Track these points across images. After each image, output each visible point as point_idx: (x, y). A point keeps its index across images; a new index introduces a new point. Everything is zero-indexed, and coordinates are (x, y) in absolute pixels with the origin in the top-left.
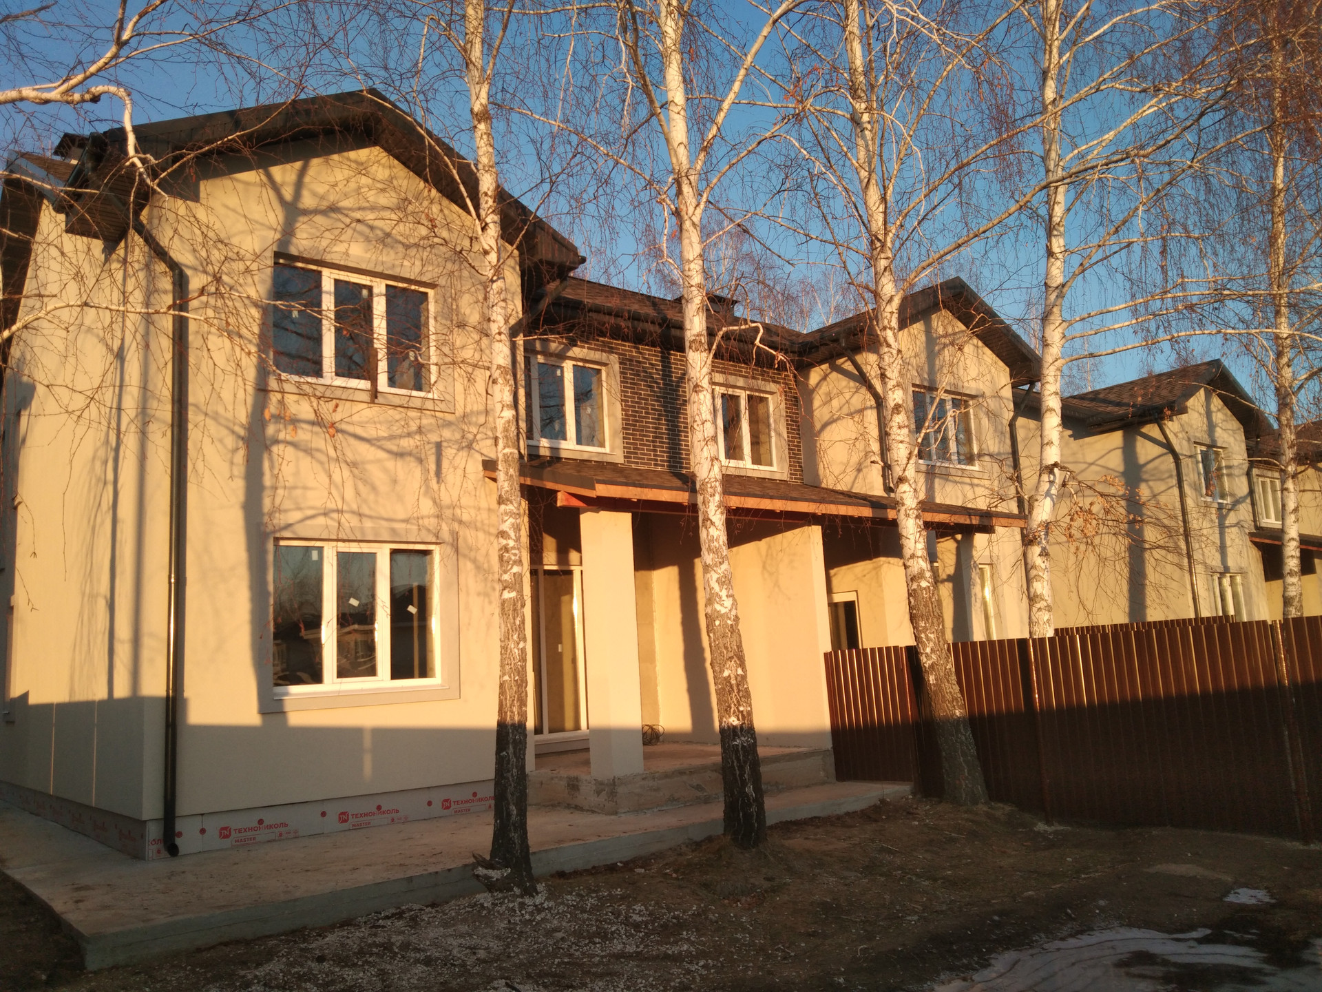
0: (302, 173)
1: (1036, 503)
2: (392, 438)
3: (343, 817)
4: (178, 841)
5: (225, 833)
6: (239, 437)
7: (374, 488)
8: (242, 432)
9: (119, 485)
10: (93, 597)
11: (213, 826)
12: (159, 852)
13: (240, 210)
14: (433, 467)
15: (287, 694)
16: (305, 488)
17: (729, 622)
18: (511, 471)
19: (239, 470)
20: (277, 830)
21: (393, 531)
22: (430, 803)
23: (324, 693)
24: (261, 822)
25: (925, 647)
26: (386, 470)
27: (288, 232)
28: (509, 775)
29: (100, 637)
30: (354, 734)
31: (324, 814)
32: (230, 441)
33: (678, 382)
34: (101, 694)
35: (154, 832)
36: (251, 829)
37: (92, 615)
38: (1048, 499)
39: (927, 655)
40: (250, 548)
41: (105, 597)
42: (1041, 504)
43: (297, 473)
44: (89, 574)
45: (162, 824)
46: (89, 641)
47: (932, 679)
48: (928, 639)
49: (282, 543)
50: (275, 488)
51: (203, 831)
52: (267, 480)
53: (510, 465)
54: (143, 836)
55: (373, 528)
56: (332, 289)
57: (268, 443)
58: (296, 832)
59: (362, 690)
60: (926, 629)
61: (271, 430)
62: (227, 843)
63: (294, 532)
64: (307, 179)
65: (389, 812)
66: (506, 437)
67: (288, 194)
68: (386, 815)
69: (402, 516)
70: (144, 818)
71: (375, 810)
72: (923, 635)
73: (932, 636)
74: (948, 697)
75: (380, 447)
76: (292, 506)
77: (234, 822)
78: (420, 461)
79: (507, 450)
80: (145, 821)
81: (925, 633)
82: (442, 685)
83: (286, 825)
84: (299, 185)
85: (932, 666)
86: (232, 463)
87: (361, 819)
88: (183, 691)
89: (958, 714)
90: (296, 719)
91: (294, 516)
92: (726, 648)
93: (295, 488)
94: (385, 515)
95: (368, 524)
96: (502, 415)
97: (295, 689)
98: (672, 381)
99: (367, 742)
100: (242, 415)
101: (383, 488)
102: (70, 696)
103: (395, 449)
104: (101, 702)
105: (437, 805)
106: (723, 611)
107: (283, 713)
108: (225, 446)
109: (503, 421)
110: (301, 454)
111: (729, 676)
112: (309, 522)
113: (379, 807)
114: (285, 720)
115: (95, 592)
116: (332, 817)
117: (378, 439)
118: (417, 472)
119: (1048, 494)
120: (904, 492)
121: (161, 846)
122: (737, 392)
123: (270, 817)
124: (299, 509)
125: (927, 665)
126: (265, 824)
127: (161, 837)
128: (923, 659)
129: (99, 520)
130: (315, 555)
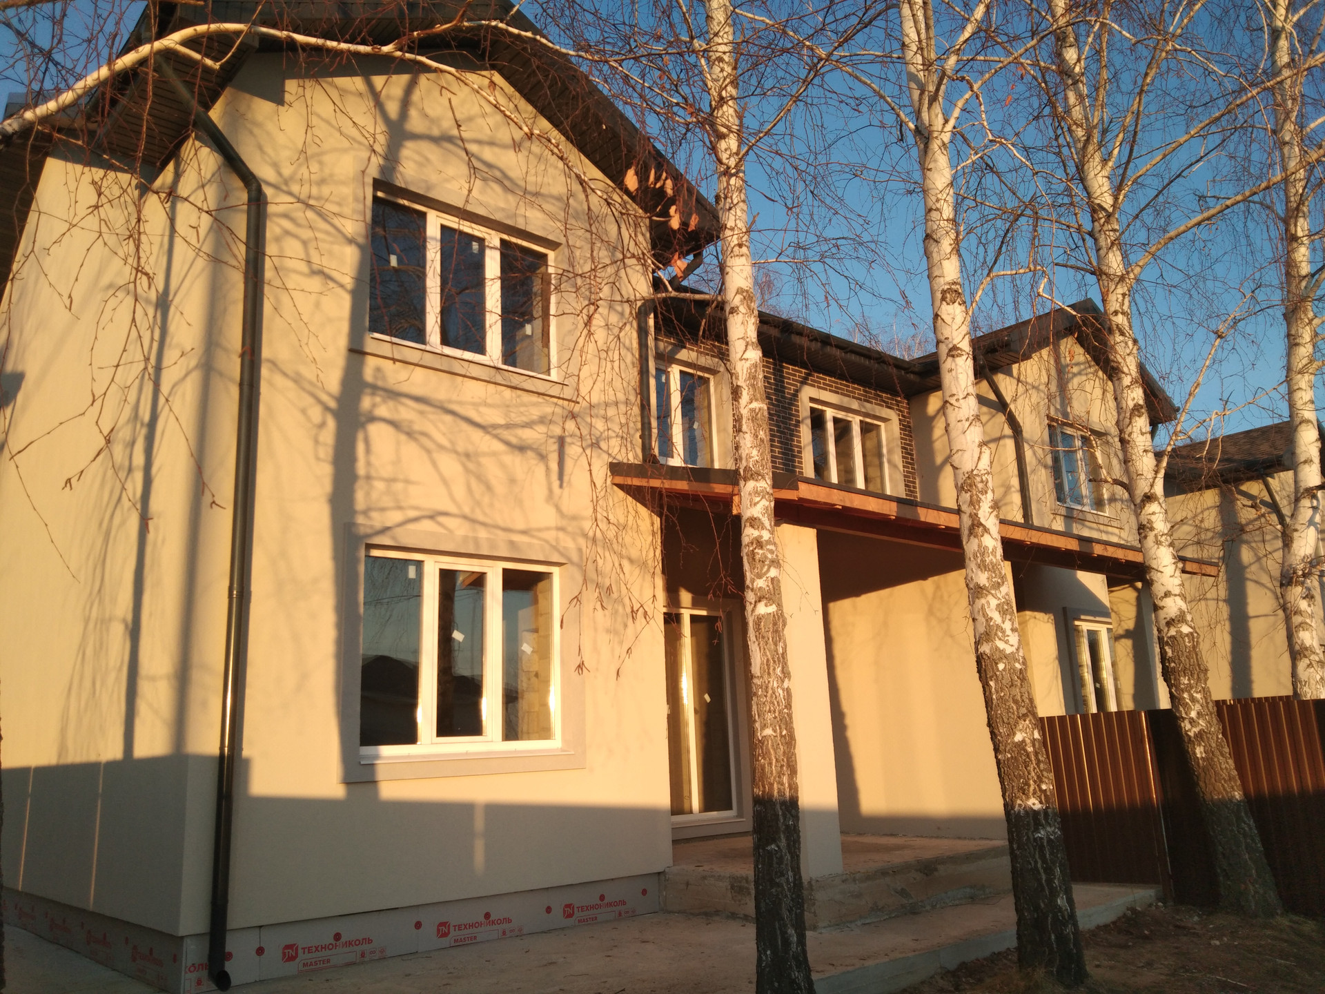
0: (409, 89)
1: (1296, 535)
2: (508, 426)
3: (443, 929)
4: (229, 967)
5: (290, 953)
6: (327, 408)
7: (489, 488)
8: (333, 404)
9: (154, 470)
10: (105, 622)
11: (275, 943)
12: (199, 983)
13: (334, 122)
14: (554, 466)
15: (377, 757)
16: (407, 481)
17: (1018, 666)
18: (762, 434)
19: (327, 452)
20: (359, 949)
21: (512, 544)
22: (549, 910)
23: (423, 756)
24: (337, 937)
25: (1188, 709)
26: (503, 466)
27: (391, 159)
28: (783, 880)
29: (112, 676)
30: (464, 810)
31: (418, 925)
32: (316, 413)
33: (791, 399)
34: (111, 750)
35: (194, 953)
36: (324, 948)
37: (101, 647)
38: (1312, 528)
39: (1192, 721)
40: (336, 558)
41: (124, 621)
42: (1303, 535)
43: (397, 462)
44: (99, 593)
45: (207, 938)
46: (94, 683)
47: (1199, 751)
48: (1193, 700)
49: (376, 553)
50: (368, 478)
51: (260, 951)
52: (361, 469)
53: (759, 426)
54: (175, 959)
55: (488, 539)
56: (438, 236)
57: (363, 419)
58: (382, 951)
59: (467, 753)
60: (1190, 687)
61: (366, 402)
62: (292, 968)
63: (394, 538)
64: (416, 96)
65: (500, 921)
66: (753, 386)
67: (393, 109)
68: (495, 927)
69: (520, 525)
70: (182, 932)
71: (482, 919)
72: (1186, 695)
73: (1198, 696)
74: (1224, 775)
75: (496, 437)
76: (391, 504)
77: (302, 938)
78: (543, 457)
79: (755, 405)
80: (182, 938)
81: (1189, 692)
82: (562, 750)
83: (370, 941)
84: (406, 103)
85: (1200, 735)
86: (316, 442)
87: (466, 932)
88: (242, 749)
89: (1237, 797)
90: (390, 790)
91: (394, 517)
92: (1016, 702)
93: (394, 480)
94: (501, 523)
95: (483, 534)
96: (745, 356)
97: (388, 751)
98: (784, 397)
99: (479, 823)
100: (333, 380)
101: (500, 488)
102: (60, 756)
103: (514, 440)
104: (111, 765)
105: (558, 911)
106: (1009, 650)
107: (374, 782)
108: (308, 419)
109: (748, 364)
110: (403, 437)
111: (1023, 741)
112: (411, 526)
113: (487, 916)
114: (376, 792)
115: (107, 616)
116: (429, 928)
117: (495, 426)
118: (540, 470)
119: (1311, 522)
120: (1154, 513)
121: (204, 974)
122: (850, 417)
123: (350, 931)
124: (400, 508)
125: (1191, 734)
126: (343, 940)
127: (205, 960)
128: (1186, 725)
129: (116, 521)
130: (412, 572)
